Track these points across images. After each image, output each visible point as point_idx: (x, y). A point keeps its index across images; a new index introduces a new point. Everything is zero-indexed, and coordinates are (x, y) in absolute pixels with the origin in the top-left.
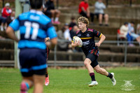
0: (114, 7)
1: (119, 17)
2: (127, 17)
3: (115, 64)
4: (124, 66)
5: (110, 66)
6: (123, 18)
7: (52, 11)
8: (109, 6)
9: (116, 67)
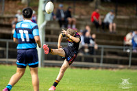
0: (122, 17)
1: (126, 26)
2: (133, 27)
3: (121, 66)
4: (129, 68)
5: (117, 68)
6: (129, 27)
7: (70, 19)
8: (118, 17)
9: (121, 69)
